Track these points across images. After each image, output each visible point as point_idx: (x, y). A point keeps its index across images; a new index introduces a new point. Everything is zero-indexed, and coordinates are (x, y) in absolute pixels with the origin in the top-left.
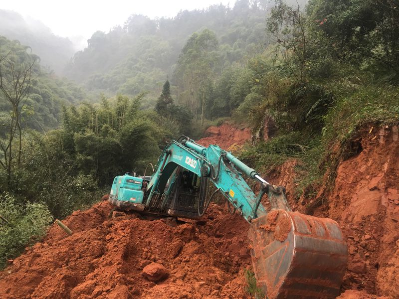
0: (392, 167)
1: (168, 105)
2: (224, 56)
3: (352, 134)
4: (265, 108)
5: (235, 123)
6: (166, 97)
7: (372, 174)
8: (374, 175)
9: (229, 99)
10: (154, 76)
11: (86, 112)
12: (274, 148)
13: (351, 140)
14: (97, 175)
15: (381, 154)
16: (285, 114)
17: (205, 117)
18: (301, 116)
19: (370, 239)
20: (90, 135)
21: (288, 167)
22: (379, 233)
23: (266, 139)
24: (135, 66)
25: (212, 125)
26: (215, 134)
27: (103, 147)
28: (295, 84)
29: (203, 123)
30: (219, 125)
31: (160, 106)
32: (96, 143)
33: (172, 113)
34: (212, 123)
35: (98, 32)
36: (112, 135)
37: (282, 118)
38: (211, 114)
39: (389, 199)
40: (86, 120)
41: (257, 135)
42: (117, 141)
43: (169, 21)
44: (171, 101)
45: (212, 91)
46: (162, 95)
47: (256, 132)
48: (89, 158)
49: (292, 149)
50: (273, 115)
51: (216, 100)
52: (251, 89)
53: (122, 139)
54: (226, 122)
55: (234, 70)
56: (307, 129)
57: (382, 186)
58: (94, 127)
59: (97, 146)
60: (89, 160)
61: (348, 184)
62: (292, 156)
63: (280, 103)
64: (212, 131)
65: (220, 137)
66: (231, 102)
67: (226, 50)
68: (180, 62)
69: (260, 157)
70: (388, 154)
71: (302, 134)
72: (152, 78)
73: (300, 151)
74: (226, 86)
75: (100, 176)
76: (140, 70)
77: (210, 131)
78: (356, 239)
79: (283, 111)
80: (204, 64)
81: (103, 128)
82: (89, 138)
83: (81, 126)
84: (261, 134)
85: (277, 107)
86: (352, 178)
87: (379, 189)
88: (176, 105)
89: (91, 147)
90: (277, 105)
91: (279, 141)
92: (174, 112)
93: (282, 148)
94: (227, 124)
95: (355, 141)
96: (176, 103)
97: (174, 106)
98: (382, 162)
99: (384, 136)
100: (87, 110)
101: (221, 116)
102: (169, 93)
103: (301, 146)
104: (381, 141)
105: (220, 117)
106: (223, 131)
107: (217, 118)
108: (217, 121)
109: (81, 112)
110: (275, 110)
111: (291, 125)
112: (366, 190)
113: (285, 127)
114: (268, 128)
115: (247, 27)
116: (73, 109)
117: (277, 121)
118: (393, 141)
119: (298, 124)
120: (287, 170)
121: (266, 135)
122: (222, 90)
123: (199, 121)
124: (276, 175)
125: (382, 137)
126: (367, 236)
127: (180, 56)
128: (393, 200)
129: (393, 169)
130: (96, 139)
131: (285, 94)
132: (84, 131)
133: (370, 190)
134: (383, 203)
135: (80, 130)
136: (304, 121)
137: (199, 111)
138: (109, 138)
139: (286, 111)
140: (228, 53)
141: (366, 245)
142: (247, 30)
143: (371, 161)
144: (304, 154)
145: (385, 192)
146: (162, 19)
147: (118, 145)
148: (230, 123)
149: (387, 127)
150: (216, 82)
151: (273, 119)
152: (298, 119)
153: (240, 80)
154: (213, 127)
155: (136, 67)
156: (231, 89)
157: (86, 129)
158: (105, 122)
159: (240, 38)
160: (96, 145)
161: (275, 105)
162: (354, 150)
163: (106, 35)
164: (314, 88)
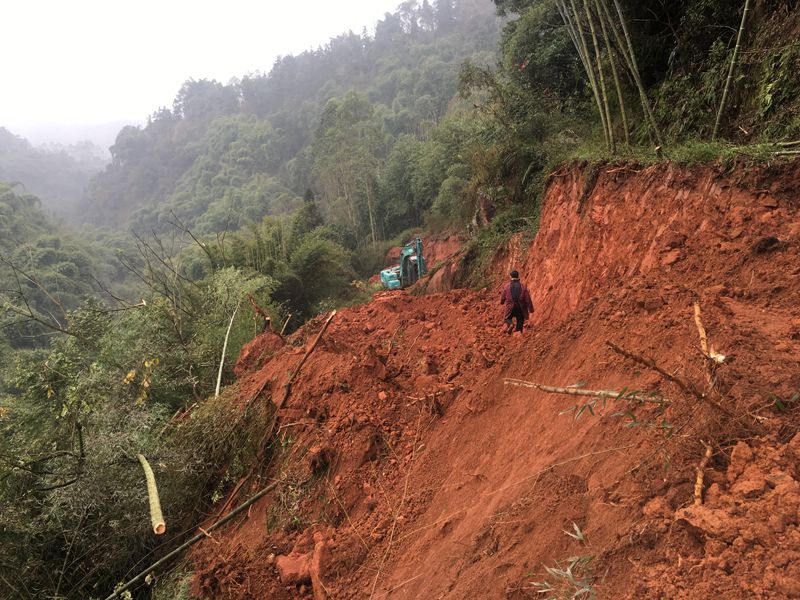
2: (380, 127)
4: (476, 188)
5: (432, 233)
9: (411, 197)
10: (259, 188)
12: (497, 228)
18: (518, 186)
21: (515, 242)
23: (485, 223)
24: (217, 177)
28: (504, 152)
29: (378, 247)
34: (391, 243)
35: (126, 129)
37: (498, 194)
43: (260, 81)
47: (471, 219)
49: (516, 224)
50: (487, 193)
51: (388, 205)
52: (447, 173)
55: (408, 148)
62: (518, 231)
63: (492, 177)
66: (415, 202)
67: (383, 116)
69: (483, 242)
71: (523, 207)
72: (256, 194)
74: (402, 177)
76: (228, 184)
79: (497, 186)
84: (478, 219)
85: (490, 182)
90: (490, 180)
91: (500, 219)
93: (505, 226)
101: (407, 228)
103: (525, 219)
105: (403, 231)
108: (400, 238)
110: (488, 187)
111: (510, 200)
113: (504, 204)
114: (485, 210)
115: (409, 67)
117: (494, 199)
119: (518, 196)
120: (515, 245)
121: (485, 219)
122: (395, 186)
124: (505, 254)
131: (495, 165)
139: (500, 184)
140: (386, 121)
142: (410, 73)
144: (530, 225)
146: (246, 79)
150: (381, 175)
151: (488, 197)
153: (424, 162)
155: (219, 179)
156: (413, 180)
159: (401, 89)
161: (486, 180)
163: (143, 131)
164: (524, 151)
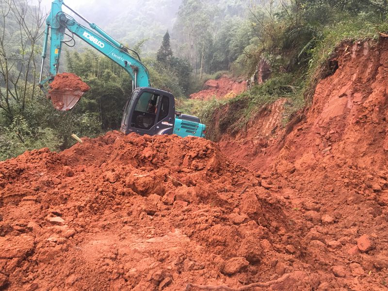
0: (360, 76)
1: (167, 57)
2: (224, 10)
3: (330, 55)
4: (261, 52)
5: (233, 76)
6: (166, 50)
7: (343, 84)
8: (344, 85)
9: (228, 51)
10: (154, 30)
11: (88, 57)
12: (267, 89)
13: (329, 60)
14: (100, 118)
15: (352, 67)
16: (279, 57)
17: (204, 70)
18: (294, 59)
19: (334, 133)
20: (93, 78)
21: (278, 106)
22: (342, 129)
23: (260, 83)
24: (135, 19)
25: (211, 79)
26: (213, 87)
27: (105, 91)
28: (290, 27)
29: (202, 77)
30: (218, 78)
31: (160, 57)
32: (99, 87)
33: (172, 65)
34: (210, 76)
36: (114, 80)
37: (276, 61)
38: (210, 68)
39: (354, 102)
40: (88, 65)
41: (252, 79)
42: (119, 85)
44: (171, 53)
45: (211, 45)
46: (162, 47)
47: (251, 76)
48: (93, 101)
49: (284, 90)
50: (267, 59)
51: (214, 54)
52: (250, 41)
53: (123, 84)
54: (225, 75)
55: (234, 22)
56: (299, 71)
57: (349, 92)
58: (96, 72)
59: (100, 90)
60: (93, 103)
61: (323, 97)
62: (283, 96)
63: (275, 46)
64: (210, 84)
65: (218, 90)
66: (230, 55)
67: (227, 3)
68: (180, 14)
69: (254, 98)
70: (358, 66)
71: (293, 76)
72: (152, 32)
73: (291, 91)
74: (225, 39)
75: (103, 119)
76: (140, 24)
77: (208, 84)
78: (322, 134)
79: (276, 55)
80: (204, 16)
81: (105, 73)
82: (92, 82)
83: (84, 71)
84: (256, 78)
85: (272, 50)
86: (327, 92)
87: (346, 95)
88: (175, 57)
89: (94, 91)
90: (272, 49)
91: (271, 82)
92: (174, 63)
93: (274, 89)
94: (226, 77)
95: (332, 60)
96: (175, 55)
97: (173, 58)
98: (352, 73)
99: (356, 51)
100: (89, 55)
101: (221, 69)
102: (168, 45)
103: (292, 87)
104: (353, 56)
105: (218, 71)
106: (221, 85)
107: (216, 72)
108: (215, 75)
109: (83, 58)
110: (270, 54)
111: (284, 68)
112: (337, 97)
113: (278, 71)
114: (262, 72)
116: (76, 54)
117: (271, 64)
118: (363, 55)
119: (291, 66)
120: (277, 108)
121: (261, 78)
122: (221, 44)
123: (198, 76)
124: (267, 113)
125: (354, 52)
126: (332, 132)
127: (180, 8)
128: (357, 102)
129: (361, 78)
130: (99, 84)
131: (280, 37)
132: (87, 75)
133: (340, 97)
134: (349, 106)
135: (83, 75)
136: (296, 63)
137: (198, 66)
138: (111, 83)
139: (280, 54)
140: (229, 7)
141: (330, 137)
143: (343, 74)
144: (294, 94)
145: (351, 97)
147: (119, 90)
148: (228, 76)
149: (359, 43)
150: (216, 36)
151: (268, 62)
152: (291, 61)
153: (240, 32)
154: (211, 80)
156: (231, 42)
157: (88, 74)
158: (107, 67)
160: (98, 89)
161: (270, 48)
162: (331, 69)
164: (308, 29)
